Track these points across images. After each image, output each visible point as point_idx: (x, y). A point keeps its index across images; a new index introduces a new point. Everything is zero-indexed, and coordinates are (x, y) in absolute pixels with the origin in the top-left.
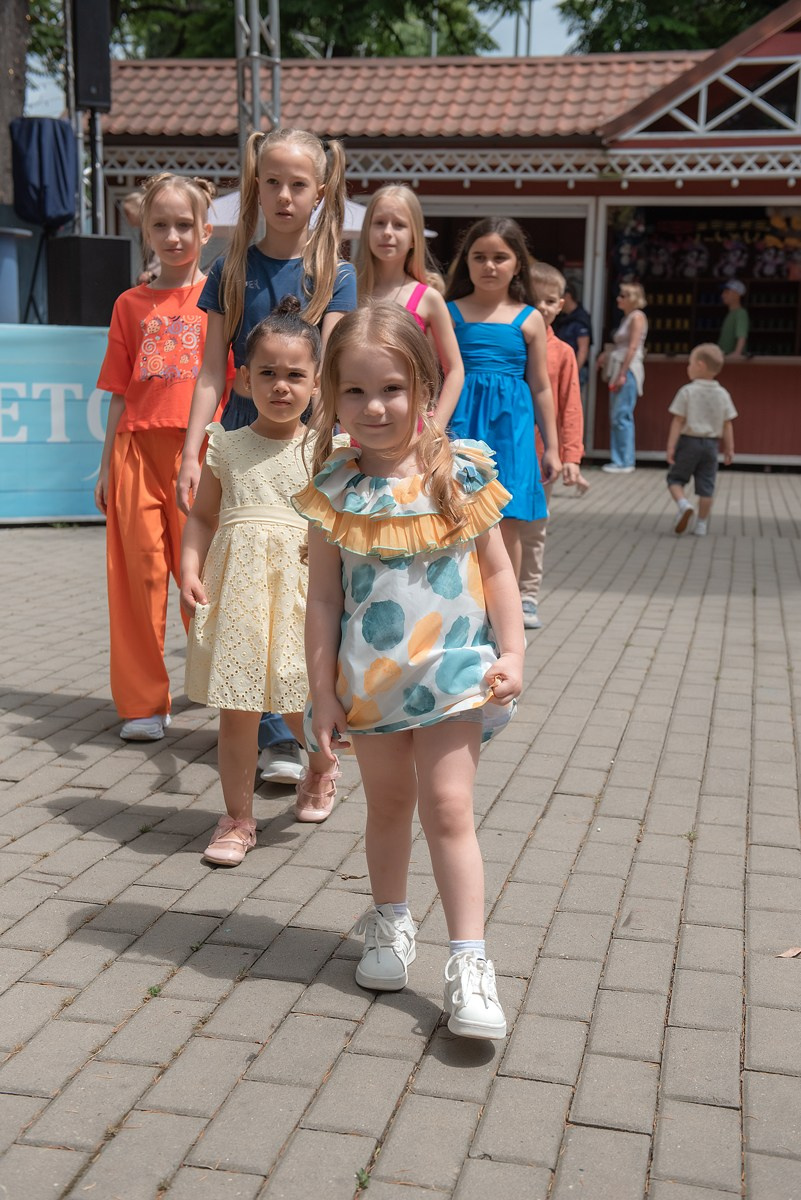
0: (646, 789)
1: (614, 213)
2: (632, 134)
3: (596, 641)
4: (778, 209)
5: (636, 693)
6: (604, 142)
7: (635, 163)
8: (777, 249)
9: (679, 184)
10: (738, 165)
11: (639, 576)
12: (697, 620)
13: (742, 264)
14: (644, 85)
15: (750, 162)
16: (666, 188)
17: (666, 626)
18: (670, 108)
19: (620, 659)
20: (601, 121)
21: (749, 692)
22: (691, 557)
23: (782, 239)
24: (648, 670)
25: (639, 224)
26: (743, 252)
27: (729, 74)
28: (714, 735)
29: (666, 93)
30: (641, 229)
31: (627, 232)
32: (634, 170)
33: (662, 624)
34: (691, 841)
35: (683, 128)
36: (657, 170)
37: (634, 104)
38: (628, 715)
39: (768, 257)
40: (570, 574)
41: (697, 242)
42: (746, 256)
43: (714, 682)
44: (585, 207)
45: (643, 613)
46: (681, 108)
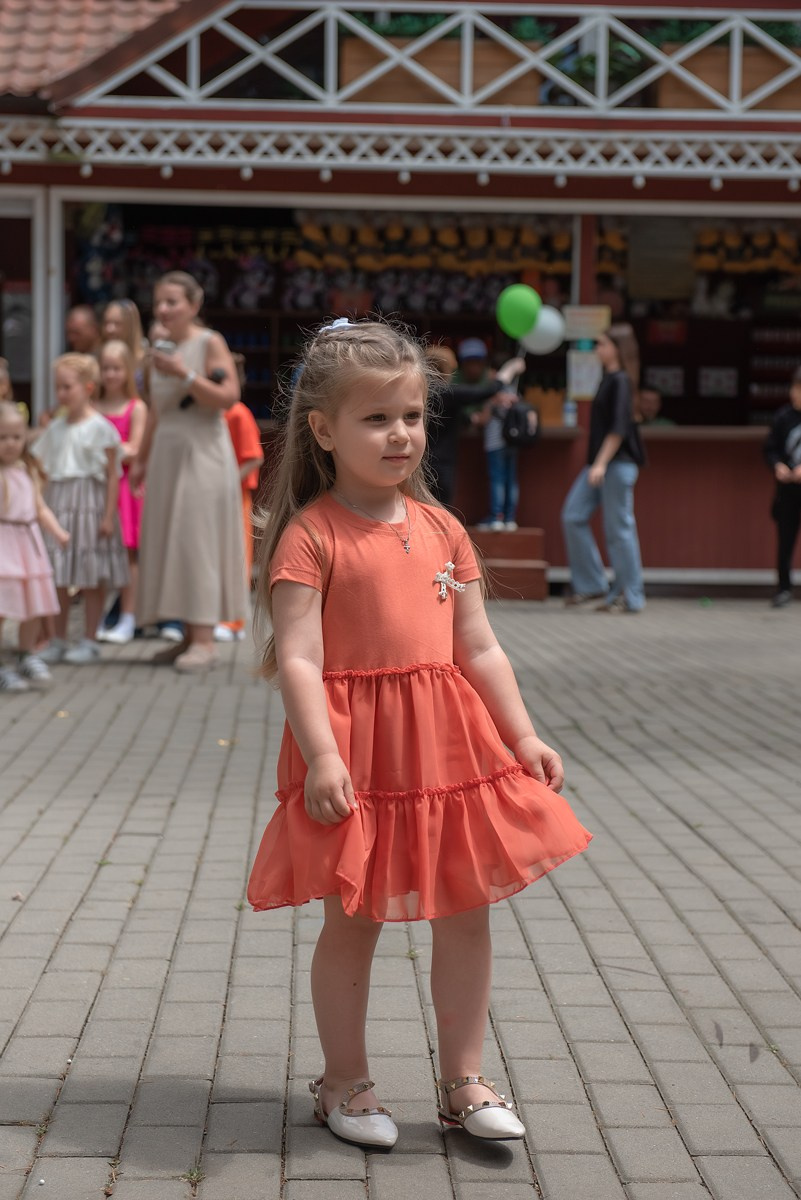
0: (123, 1102)
1: (74, 212)
2: (92, 97)
3: (53, 860)
4: (313, 213)
5: (112, 940)
6: (53, 107)
7: (100, 140)
8: (313, 270)
9: (167, 172)
10: (250, 148)
11: (125, 753)
12: (211, 816)
13: (266, 290)
14: (107, 29)
15: (266, 144)
16: (147, 176)
17: (164, 830)
18: (147, 63)
19: (90, 886)
20: (46, 77)
21: (288, 926)
22: (205, 720)
23: (320, 255)
24: (134, 901)
25: (113, 228)
26: (267, 273)
27: (231, 19)
28: (233, 1001)
29: (141, 42)
30: (117, 236)
31: (96, 240)
32: (99, 150)
33: (157, 827)
34: (194, 1185)
35: (166, 93)
36: (132, 151)
37: (92, 56)
38: (99, 978)
39: (302, 281)
40: (17, 755)
41: (200, 257)
42: (271, 280)
43: (235, 914)
44: (30, 202)
45: (128, 811)
46: (163, 63)
